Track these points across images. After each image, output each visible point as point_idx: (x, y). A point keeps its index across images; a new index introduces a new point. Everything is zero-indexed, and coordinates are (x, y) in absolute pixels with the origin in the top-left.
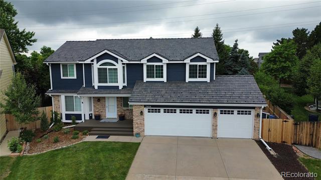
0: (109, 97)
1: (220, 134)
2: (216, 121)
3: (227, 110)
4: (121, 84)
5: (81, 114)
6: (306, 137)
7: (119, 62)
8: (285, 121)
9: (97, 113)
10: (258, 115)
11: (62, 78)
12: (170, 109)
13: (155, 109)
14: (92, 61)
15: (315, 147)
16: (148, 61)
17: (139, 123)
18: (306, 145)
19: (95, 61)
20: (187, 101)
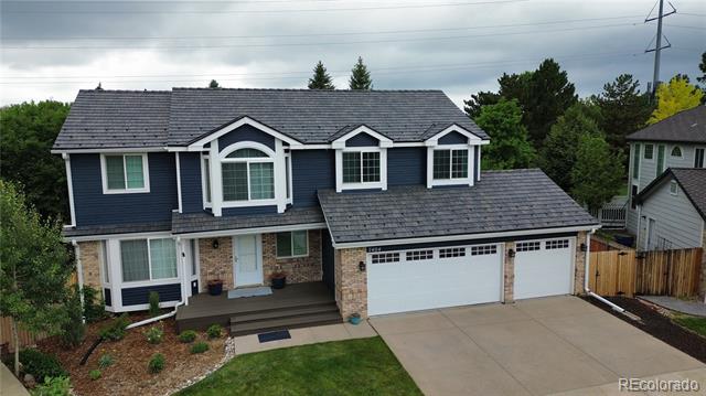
0: (240, 237)
2: (512, 268)
3: (529, 243)
5: (179, 285)
7: (278, 146)
8: (623, 254)
9: (210, 278)
10: (583, 247)
11: (106, 191)
12: (419, 252)
13: (387, 254)
15: (672, 295)
16: (349, 143)
17: (355, 290)
18: (657, 295)
19: (214, 148)
20: (459, 231)
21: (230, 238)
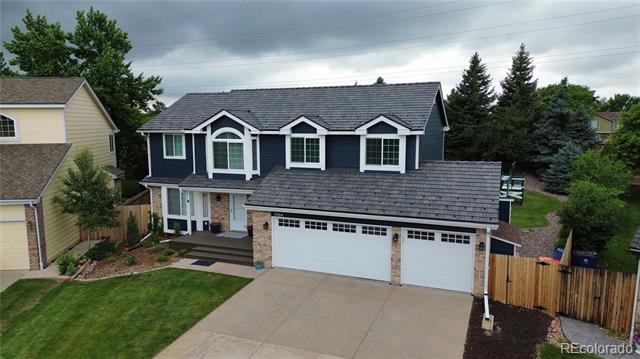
0: (234, 195)
1: (407, 278)
2: (399, 252)
3: (422, 232)
4: (248, 171)
5: (186, 221)
6: (586, 303)
7: (246, 131)
8: (543, 264)
9: (216, 221)
10: (481, 246)
11: (165, 157)
12: (316, 223)
13: (290, 220)
14: (205, 129)
16: (293, 130)
17: (262, 243)
18: (584, 320)
19: (209, 130)
20: (343, 210)
21: (228, 195)
